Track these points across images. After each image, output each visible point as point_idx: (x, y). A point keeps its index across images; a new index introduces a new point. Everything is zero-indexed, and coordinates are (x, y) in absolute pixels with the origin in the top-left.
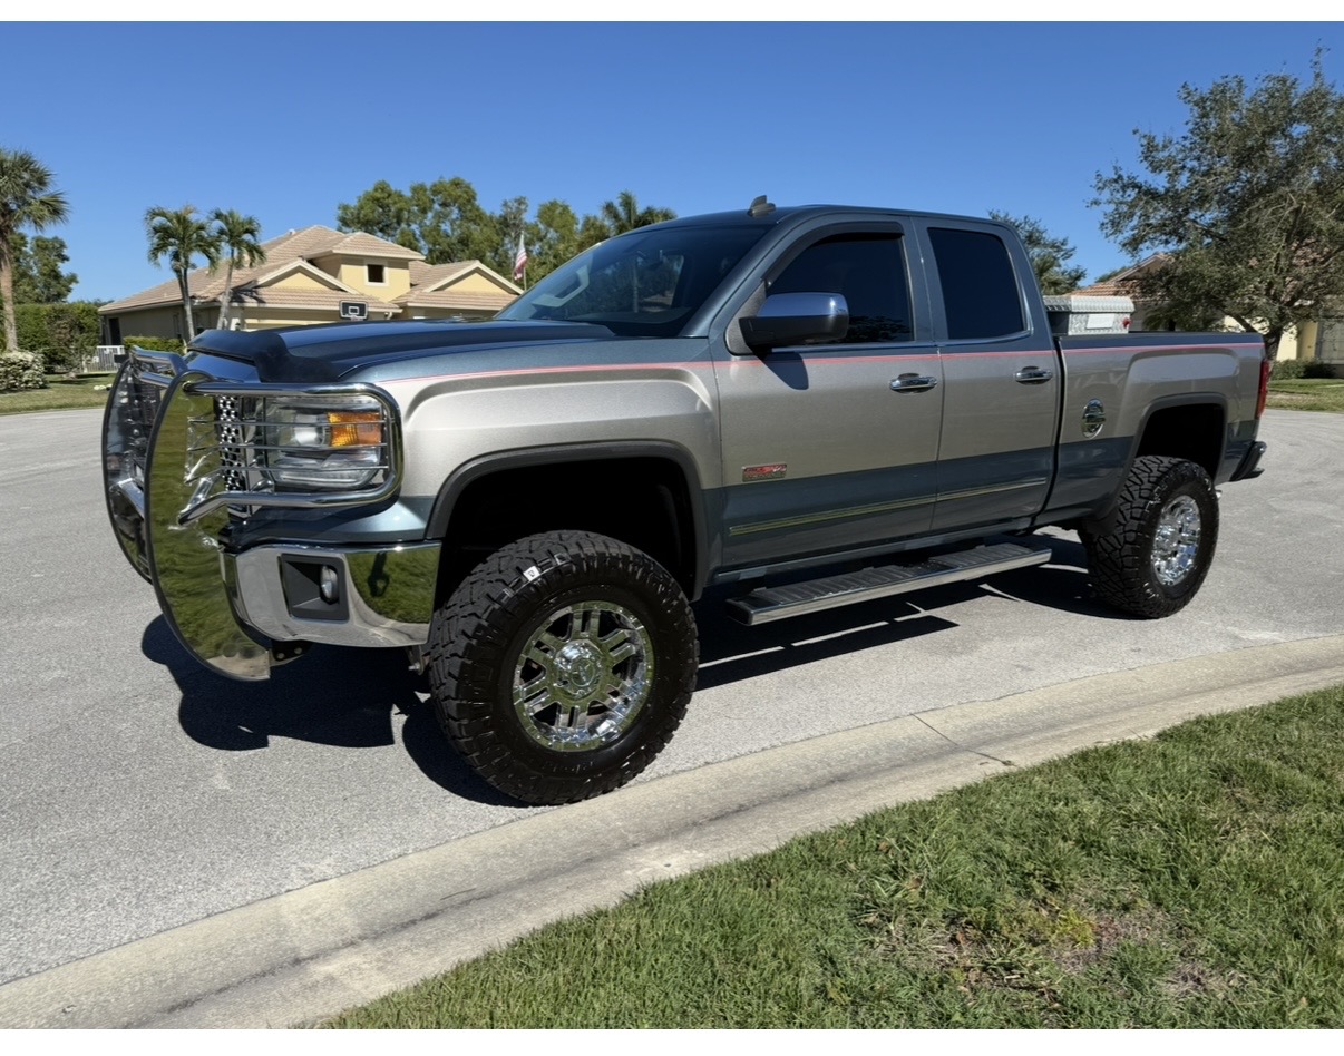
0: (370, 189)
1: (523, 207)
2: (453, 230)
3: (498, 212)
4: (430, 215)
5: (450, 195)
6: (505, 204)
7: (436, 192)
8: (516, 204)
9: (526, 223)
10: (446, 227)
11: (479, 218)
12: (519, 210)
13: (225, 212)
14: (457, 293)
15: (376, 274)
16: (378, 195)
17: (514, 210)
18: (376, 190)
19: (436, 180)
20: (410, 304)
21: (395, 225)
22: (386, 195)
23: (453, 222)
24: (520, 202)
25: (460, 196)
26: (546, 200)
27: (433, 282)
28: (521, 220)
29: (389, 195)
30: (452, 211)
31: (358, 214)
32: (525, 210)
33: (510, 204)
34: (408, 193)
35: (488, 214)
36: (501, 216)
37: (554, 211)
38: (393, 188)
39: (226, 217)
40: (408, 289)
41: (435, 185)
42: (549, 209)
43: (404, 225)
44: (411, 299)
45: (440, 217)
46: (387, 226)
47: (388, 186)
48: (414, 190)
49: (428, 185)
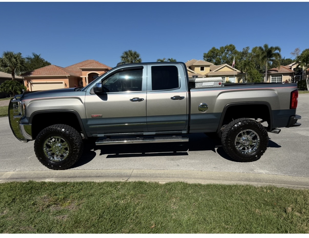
0: (211, 49)
1: (248, 49)
2: (229, 56)
3: (242, 51)
4: (224, 53)
5: (229, 48)
6: (244, 49)
7: (226, 48)
8: (246, 49)
9: (249, 53)
10: (227, 56)
11: (236, 53)
12: (247, 50)
13: (170, 59)
14: (220, 72)
15: (202, 69)
16: (212, 50)
17: (246, 50)
18: (212, 49)
19: (226, 45)
20: (208, 75)
21: (216, 57)
22: (214, 50)
23: (229, 54)
24: (247, 48)
25: (231, 48)
26: (254, 47)
27: (215, 70)
28: (248, 52)
29: (215, 50)
30: (229, 52)
31: (208, 55)
32: (249, 50)
33: (245, 49)
34: (219, 49)
35: (239, 51)
36: (242, 52)
37: (256, 49)
38: (216, 48)
39: (171, 60)
40: (209, 71)
41: (226, 46)
42: (255, 49)
43: (218, 56)
44: (209, 74)
45: (226, 54)
46: (214, 57)
47: (215, 48)
48: (221, 48)
49: (224, 47)
